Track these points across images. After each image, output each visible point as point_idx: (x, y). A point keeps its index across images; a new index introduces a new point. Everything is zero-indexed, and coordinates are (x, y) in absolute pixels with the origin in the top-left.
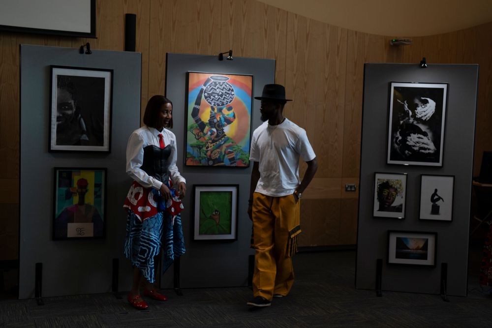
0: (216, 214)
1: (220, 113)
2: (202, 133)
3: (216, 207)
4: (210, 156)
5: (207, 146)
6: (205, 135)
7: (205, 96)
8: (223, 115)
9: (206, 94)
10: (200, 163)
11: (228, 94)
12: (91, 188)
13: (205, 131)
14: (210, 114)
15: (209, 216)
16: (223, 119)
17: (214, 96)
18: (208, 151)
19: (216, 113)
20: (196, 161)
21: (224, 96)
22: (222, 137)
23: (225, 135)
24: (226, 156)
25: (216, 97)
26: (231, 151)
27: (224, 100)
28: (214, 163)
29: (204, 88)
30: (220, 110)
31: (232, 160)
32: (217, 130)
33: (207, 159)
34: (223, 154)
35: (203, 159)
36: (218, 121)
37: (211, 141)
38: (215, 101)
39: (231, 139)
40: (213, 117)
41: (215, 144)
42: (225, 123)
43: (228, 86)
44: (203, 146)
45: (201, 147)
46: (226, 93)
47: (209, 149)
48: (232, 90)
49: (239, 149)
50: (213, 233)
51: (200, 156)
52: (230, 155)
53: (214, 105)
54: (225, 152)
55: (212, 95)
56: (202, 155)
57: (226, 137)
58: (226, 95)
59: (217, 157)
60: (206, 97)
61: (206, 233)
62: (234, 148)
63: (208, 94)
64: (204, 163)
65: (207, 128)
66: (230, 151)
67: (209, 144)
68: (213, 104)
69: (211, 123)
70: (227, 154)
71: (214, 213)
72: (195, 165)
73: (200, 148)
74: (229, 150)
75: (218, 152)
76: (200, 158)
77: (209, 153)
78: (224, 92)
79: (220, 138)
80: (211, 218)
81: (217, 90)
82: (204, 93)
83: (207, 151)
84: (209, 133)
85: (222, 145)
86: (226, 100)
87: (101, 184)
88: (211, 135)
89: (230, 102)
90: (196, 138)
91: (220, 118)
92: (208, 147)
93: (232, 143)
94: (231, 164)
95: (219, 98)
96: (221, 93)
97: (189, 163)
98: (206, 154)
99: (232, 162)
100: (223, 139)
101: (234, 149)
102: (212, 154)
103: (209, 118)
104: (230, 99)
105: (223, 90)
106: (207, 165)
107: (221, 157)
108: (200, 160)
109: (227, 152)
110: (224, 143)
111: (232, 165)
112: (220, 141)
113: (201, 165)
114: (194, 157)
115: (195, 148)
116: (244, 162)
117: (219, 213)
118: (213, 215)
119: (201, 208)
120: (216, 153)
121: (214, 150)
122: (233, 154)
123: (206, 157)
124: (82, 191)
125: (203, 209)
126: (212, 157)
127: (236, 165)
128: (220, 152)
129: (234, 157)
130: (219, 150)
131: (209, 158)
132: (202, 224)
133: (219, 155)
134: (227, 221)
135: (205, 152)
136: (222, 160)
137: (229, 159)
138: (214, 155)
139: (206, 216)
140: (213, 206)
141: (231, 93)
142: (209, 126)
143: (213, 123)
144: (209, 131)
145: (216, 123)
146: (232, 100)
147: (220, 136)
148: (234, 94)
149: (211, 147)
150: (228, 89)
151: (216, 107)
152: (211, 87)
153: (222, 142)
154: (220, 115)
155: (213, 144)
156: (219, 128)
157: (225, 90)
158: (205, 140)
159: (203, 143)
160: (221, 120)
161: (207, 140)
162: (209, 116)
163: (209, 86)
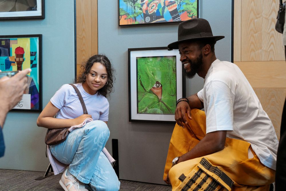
0: (158, 87)
4: (147, 11)
10: (136, 20)
12: (27, 57)
15: (149, 89)
18: (144, 4)
20: (129, 18)
24: (167, 10)
26: (173, 1)
28: (152, 20)
31: (174, 13)
33: (142, 14)
34: (163, 6)
35: (138, 16)
47: (144, 2)
50: (155, 113)
51: (135, 12)
52: (171, 6)
54: (164, 3)
56: (138, 10)
59: (155, 11)
61: (145, 112)
64: (140, 20)
66: (171, 2)
70: (167, 7)
71: (155, 86)
72: (129, 24)
76: (135, 15)
77: (145, 7)
80: (151, 92)
83: (142, 5)
87: (36, 53)
97: (123, 22)
98: (141, 9)
99: (174, 16)
102: (149, 8)
106: (144, 23)
107: (160, 11)
108: (135, 18)
109: (167, 4)
111: (174, 20)
113: (136, 23)
114: (128, 14)
115: (129, 3)
116: (190, 14)
117: (162, 86)
118: (154, 88)
119: (138, 79)
120: (154, 6)
121: (151, 2)
122: (175, 4)
123: (142, 13)
124: (19, 60)
125: (141, 80)
126: (149, 12)
127: (180, 19)
128: (158, 4)
129: (177, 8)
130: (157, 1)
131: (145, 13)
132: (141, 100)
133: (158, 8)
134: (171, 97)
135: (140, 6)
136: (161, 15)
137: (170, 12)
138: (152, 9)
139: (145, 89)
140: (153, 76)
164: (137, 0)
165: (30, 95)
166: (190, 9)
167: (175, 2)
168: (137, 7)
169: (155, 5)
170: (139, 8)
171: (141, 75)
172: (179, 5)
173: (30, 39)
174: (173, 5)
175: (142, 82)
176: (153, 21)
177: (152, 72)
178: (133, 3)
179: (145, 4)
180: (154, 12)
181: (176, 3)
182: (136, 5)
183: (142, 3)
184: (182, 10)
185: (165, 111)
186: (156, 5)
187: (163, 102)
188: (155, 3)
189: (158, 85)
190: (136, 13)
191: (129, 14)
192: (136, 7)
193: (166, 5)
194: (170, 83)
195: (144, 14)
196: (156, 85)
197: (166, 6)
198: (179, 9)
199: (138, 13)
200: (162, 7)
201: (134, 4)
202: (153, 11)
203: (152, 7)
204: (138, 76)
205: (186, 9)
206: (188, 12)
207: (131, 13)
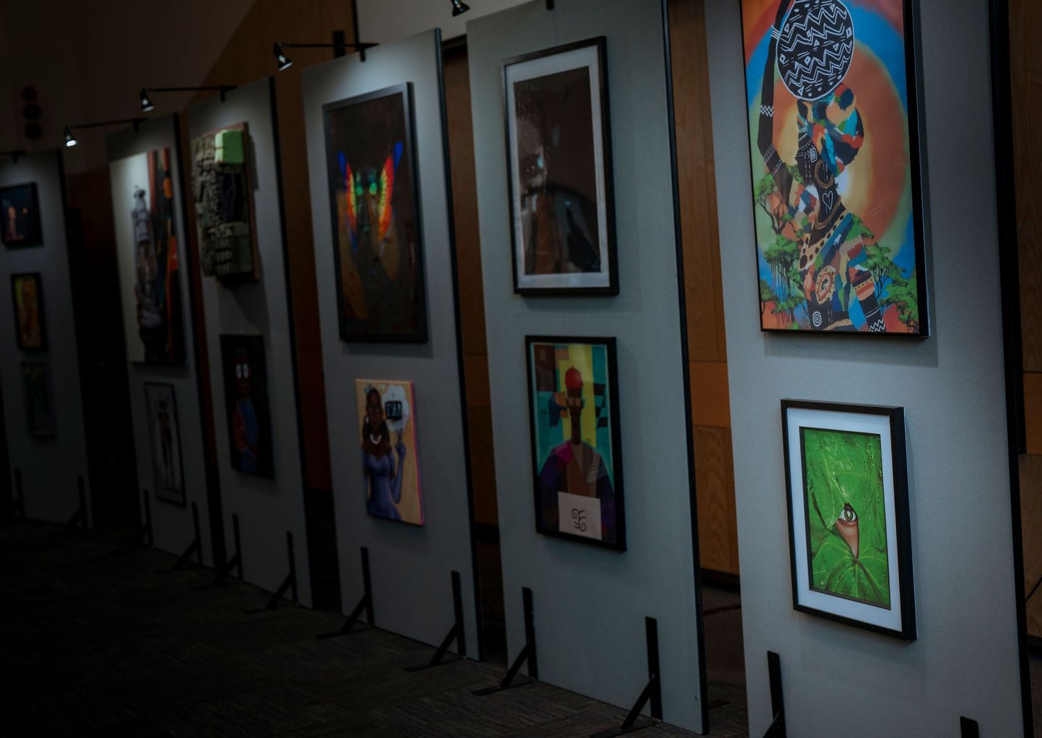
0: (849, 519)
1: (822, 122)
2: (785, 206)
3: (845, 494)
4: (813, 293)
5: (802, 254)
6: (793, 212)
7: (780, 63)
8: (830, 127)
9: (783, 59)
11: (837, 39)
13: (792, 198)
14: (797, 130)
15: (832, 523)
16: (829, 144)
17: (803, 61)
18: (806, 272)
19: (810, 126)
20: (781, 312)
21: (826, 52)
22: (834, 220)
23: (842, 208)
24: (854, 295)
25: (808, 60)
26: (864, 269)
27: (827, 67)
29: (777, 35)
30: (821, 111)
31: (870, 306)
32: (820, 191)
33: (805, 302)
34: (845, 282)
35: (796, 305)
36: (819, 157)
37: (808, 236)
38: (806, 80)
39: (861, 221)
40: (806, 142)
41: (818, 245)
42: (838, 159)
43: (832, 7)
44: (792, 256)
45: (789, 259)
46: (830, 37)
47: (807, 267)
48: (848, 23)
49: (883, 259)
50: (846, 596)
51: (789, 295)
52: (861, 285)
53: (805, 95)
54: (847, 274)
55: (796, 59)
56: (796, 291)
57: (844, 214)
58: (830, 48)
59: (831, 298)
60: (783, 70)
61: (827, 591)
62: (869, 257)
63: (788, 55)
64: (801, 320)
66: (860, 273)
67: (805, 246)
68: (800, 92)
69: (803, 165)
70: (854, 286)
71: (843, 517)
72: (782, 327)
73: (787, 265)
74: (858, 267)
75: (830, 274)
76: (792, 304)
77: (808, 282)
78: (825, 35)
79: (830, 218)
80: (836, 531)
81: (809, 34)
82: (780, 56)
83: (803, 275)
84: (802, 206)
85: (838, 246)
86: (833, 66)
87: (604, 386)
88: (807, 211)
90: (773, 227)
91: (823, 142)
92: (803, 262)
93: (863, 235)
94: (870, 321)
95: (816, 64)
96: (816, 43)
97: (772, 322)
98: (801, 287)
99: (871, 314)
100: (838, 223)
101: (871, 262)
102: (817, 286)
103: (797, 148)
105: (820, 29)
106: (810, 328)
108: (791, 311)
109: (852, 278)
110: (842, 241)
111: (872, 329)
112: (832, 232)
113: (795, 327)
114: (778, 299)
115: (777, 267)
116: (903, 314)
117: (857, 519)
118: (840, 520)
119: (809, 490)
120: (826, 281)
121: (820, 269)
122: (869, 281)
123: (803, 299)
124: (575, 402)
125: (816, 495)
126: (818, 299)
127: (882, 325)
128: (834, 276)
129: (874, 294)
130: (832, 268)
131: (811, 300)
132: (818, 550)
133: (835, 287)
134: (878, 553)
135: (798, 277)
136: (843, 309)
137: (860, 302)
138: (823, 288)
139: (824, 523)
140: (837, 484)
141: (845, 34)
142: (798, 178)
143: (808, 164)
144: (802, 196)
145: (816, 162)
146: (849, 61)
147: (829, 214)
148: (851, 38)
149: (811, 257)
150: (833, 20)
151: (810, 102)
152: (793, 28)
153: (835, 236)
154: (823, 132)
155: (814, 247)
156: (823, 181)
157: (826, 28)
158: (795, 232)
159: (790, 245)
160: (825, 150)
161: (799, 233)
162: (797, 141)
163: (788, 24)
164: (792, 260)
165: (598, 501)
166: (902, 299)
167: (870, 275)
168: (794, 280)
169: (828, 277)
170: (797, 282)
171: (814, 480)
172: (879, 284)
173: (593, 348)
174: (865, 283)
175: (818, 500)
176: (828, 325)
177: (834, 474)
178: (785, 269)
179: (809, 274)
180: (829, 299)
181: (872, 277)
182: (792, 274)
183: (803, 269)
184: (885, 299)
185: (868, 592)
186: (831, 279)
187: (861, 566)
188: (829, 274)
189: (849, 514)
190: (793, 298)
192: (791, 281)
193: (851, 280)
194: (875, 514)
195: (808, 301)
196: (846, 515)
197: (851, 285)
198: (879, 295)
199: (796, 297)
200: (844, 285)
201: (787, 271)
202: (827, 297)
203: (823, 283)
204: (809, 481)
205: (894, 298)
206: (899, 307)
207: (782, 298)
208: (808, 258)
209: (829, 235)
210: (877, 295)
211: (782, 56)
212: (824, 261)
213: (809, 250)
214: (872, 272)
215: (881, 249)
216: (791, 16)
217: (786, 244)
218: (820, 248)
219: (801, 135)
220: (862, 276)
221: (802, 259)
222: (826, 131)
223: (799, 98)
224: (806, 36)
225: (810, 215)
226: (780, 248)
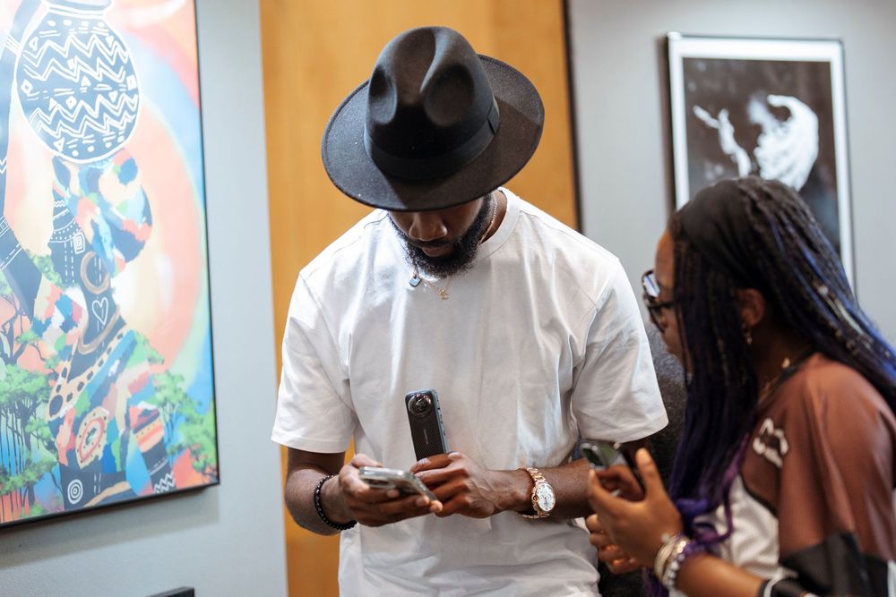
1: (93, 196)
2: (26, 319)
4: (71, 453)
5: (54, 394)
6: (40, 328)
7: (22, 95)
8: (105, 206)
9: (27, 87)
10: (32, 500)
11: (115, 86)
13: (41, 306)
14: (52, 204)
16: (105, 231)
17: (62, 101)
18: (60, 421)
19: (74, 199)
20: (10, 494)
21: (100, 99)
22: (109, 338)
23: (121, 323)
25: (71, 102)
26: (151, 407)
27: (100, 120)
28: (89, 494)
29: (17, 49)
30: (91, 181)
31: (156, 457)
32: (89, 297)
33: (56, 470)
34: (122, 430)
35: (41, 475)
36: (89, 247)
37: (67, 365)
38: (69, 131)
39: (146, 341)
40: (65, 221)
41: (83, 378)
42: (116, 253)
43: (110, 40)
44: (34, 398)
45: (28, 403)
46: (106, 80)
47: (61, 414)
48: (130, 68)
49: (175, 390)
51: (29, 462)
52: (146, 430)
53: (67, 151)
54: (127, 417)
55: (52, 94)
57: (124, 331)
58: (105, 94)
59: (101, 455)
60: (28, 107)
62: (158, 389)
64: (47, 498)
65: (47, 287)
66: (146, 413)
67: (61, 380)
68: (59, 144)
69: (61, 256)
72: (9, 518)
73: (25, 414)
74: (142, 406)
75: (102, 421)
76: (31, 476)
77: (63, 438)
78: (97, 74)
79: (102, 337)
81: (70, 62)
82: (20, 83)
83: (55, 427)
84: (58, 318)
85: (113, 379)
86: (109, 121)
88: (66, 326)
89: (126, 135)
91: (95, 226)
92: (56, 405)
93: (151, 360)
94: (155, 479)
95: (83, 112)
96: (86, 82)
99: (158, 468)
100: (114, 344)
101: (159, 396)
102: (78, 441)
103: (50, 230)
104: (127, 118)
105: (92, 64)
106: (62, 509)
107: (116, 451)
108: (30, 486)
109: (134, 421)
110: (120, 369)
111: (157, 488)
112: (105, 357)
113: (36, 512)
120: (94, 430)
121: (84, 414)
122: (157, 423)
123: (53, 464)
126: (79, 459)
129: (162, 440)
131: (66, 464)
133: (107, 439)
135: (47, 432)
136: (119, 469)
137: (142, 454)
138: (87, 443)
141: (125, 82)
142: (52, 276)
143: (69, 255)
144: (57, 303)
145: (83, 255)
146: (134, 121)
147: (101, 331)
148: (136, 91)
149: (70, 397)
150: (111, 58)
151: (74, 163)
152: (45, 47)
153: (111, 362)
154: (92, 211)
155: (76, 381)
156: (93, 282)
157: (100, 66)
158: (43, 359)
159: (34, 381)
160: (98, 237)
161: (51, 362)
162: (52, 219)
163: (36, 39)
164: (35, 405)
166: (196, 440)
167: (157, 415)
168: (38, 437)
169: (97, 425)
170: (43, 440)
172: (170, 426)
174: (151, 427)
176: (93, 496)
178: (19, 420)
179: (65, 423)
180: (97, 457)
181: (161, 417)
182: (34, 427)
183: (54, 417)
186: (102, 426)
188: (100, 420)
190: (34, 466)
191: (8, 470)
192: (33, 440)
193: (132, 424)
195: (62, 466)
197: (131, 432)
198: (169, 440)
200: (120, 434)
201: (24, 424)
202: (94, 454)
203: (89, 434)
205: (187, 441)
206: (194, 453)
207: (14, 468)
208: (65, 399)
209: (101, 363)
210: (166, 440)
211: (26, 82)
212: (91, 401)
213: (68, 387)
214: (161, 410)
215: (173, 378)
216: (40, 28)
217: (25, 381)
218: (86, 382)
219: (57, 211)
220: (149, 417)
221: (53, 402)
222: (98, 210)
223: (57, 154)
224: (67, 67)
225: (70, 332)
226: (14, 387)
